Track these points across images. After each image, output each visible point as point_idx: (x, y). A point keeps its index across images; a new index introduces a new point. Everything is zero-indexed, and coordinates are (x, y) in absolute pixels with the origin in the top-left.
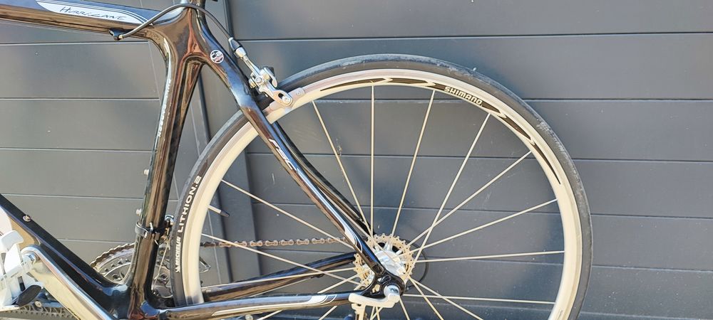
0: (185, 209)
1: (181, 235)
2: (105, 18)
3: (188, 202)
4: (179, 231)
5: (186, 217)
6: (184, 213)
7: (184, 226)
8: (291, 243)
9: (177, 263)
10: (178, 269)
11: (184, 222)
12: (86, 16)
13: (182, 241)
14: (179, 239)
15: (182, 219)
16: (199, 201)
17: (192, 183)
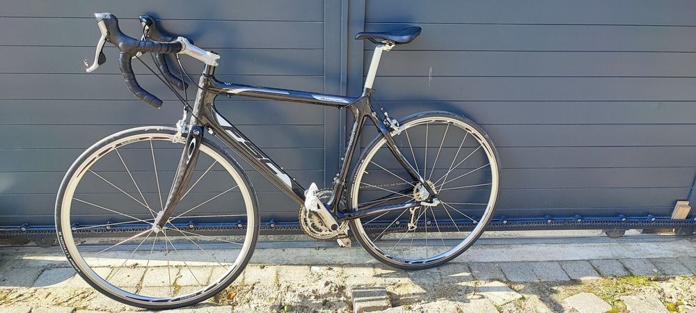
1: (354, 183)
3: (358, 170)
4: (354, 181)
5: (357, 176)
6: (356, 174)
7: (356, 179)
13: (354, 185)
16: (362, 170)
17: (361, 163)
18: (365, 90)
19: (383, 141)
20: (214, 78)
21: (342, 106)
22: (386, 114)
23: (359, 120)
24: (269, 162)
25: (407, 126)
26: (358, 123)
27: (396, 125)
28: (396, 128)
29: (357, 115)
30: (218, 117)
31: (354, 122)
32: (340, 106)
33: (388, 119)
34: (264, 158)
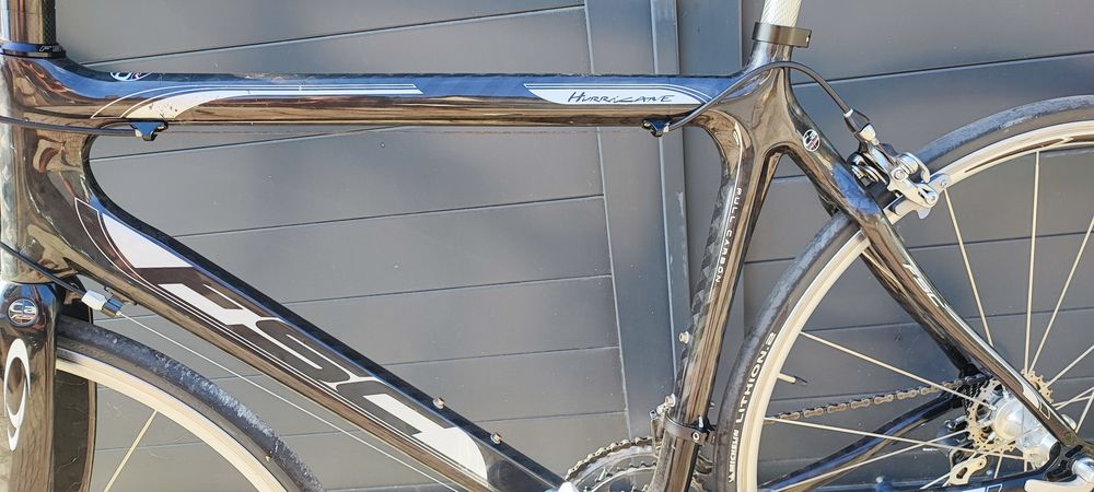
0: (749, 386)
1: (740, 426)
2: (641, 102)
3: (753, 375)
4: (738, 421)
5: (748, 398)
6: (747, 393)
7: (745, 413)
8: (866, 403)
9: (732, 469)
10: (732, 477)
11: (745, 406)
12: (612, 103)
13: (740, 437)
14: (736, 433)
15: (743, 402)
16: (770, 371)
17: (763, 346)
18: (764, 34)
19: (854, 248)
20: (58, 56)
21: (670, 119)
22: (869, 134)
23: (747, 175)
24: (376, 389)
25: (956, 173)
26: (745, 185)
27: (916, 178)
28: (910, 190)
29: (736, 157)
30: (115, 228)
31: (726, 181)
32: (656, 121)
33: (876, 156)
34: (354, 378)
